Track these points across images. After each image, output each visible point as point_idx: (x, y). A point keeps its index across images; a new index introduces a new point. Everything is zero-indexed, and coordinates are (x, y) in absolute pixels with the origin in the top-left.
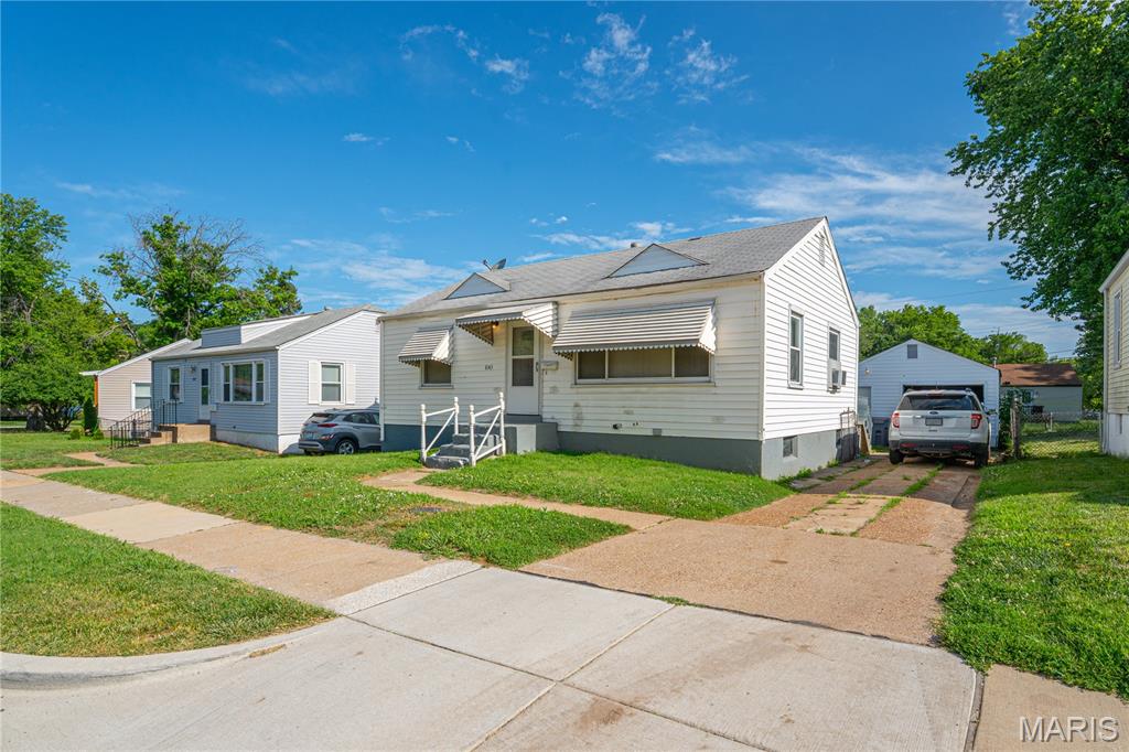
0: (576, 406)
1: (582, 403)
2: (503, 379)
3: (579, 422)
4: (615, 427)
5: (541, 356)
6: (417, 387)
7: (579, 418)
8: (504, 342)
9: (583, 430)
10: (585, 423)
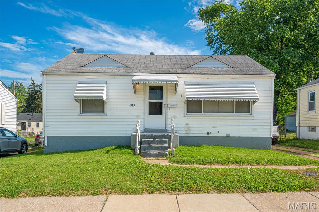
0: (187, 124)
1: (190, 123)
2: (142, 111)
3: (188, 132)
4: (208, 133)
5: (167, 101)
6: (77, 114)
7: (188, 130)
8: (143, 93)
9: (191, 135)
10: (191, 132)
